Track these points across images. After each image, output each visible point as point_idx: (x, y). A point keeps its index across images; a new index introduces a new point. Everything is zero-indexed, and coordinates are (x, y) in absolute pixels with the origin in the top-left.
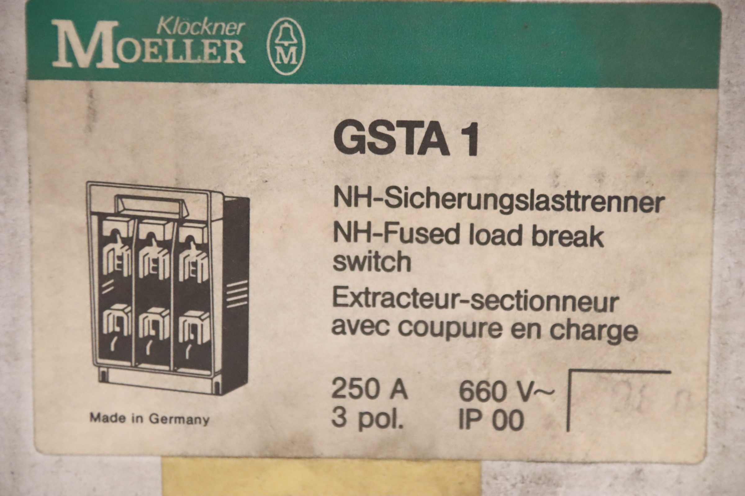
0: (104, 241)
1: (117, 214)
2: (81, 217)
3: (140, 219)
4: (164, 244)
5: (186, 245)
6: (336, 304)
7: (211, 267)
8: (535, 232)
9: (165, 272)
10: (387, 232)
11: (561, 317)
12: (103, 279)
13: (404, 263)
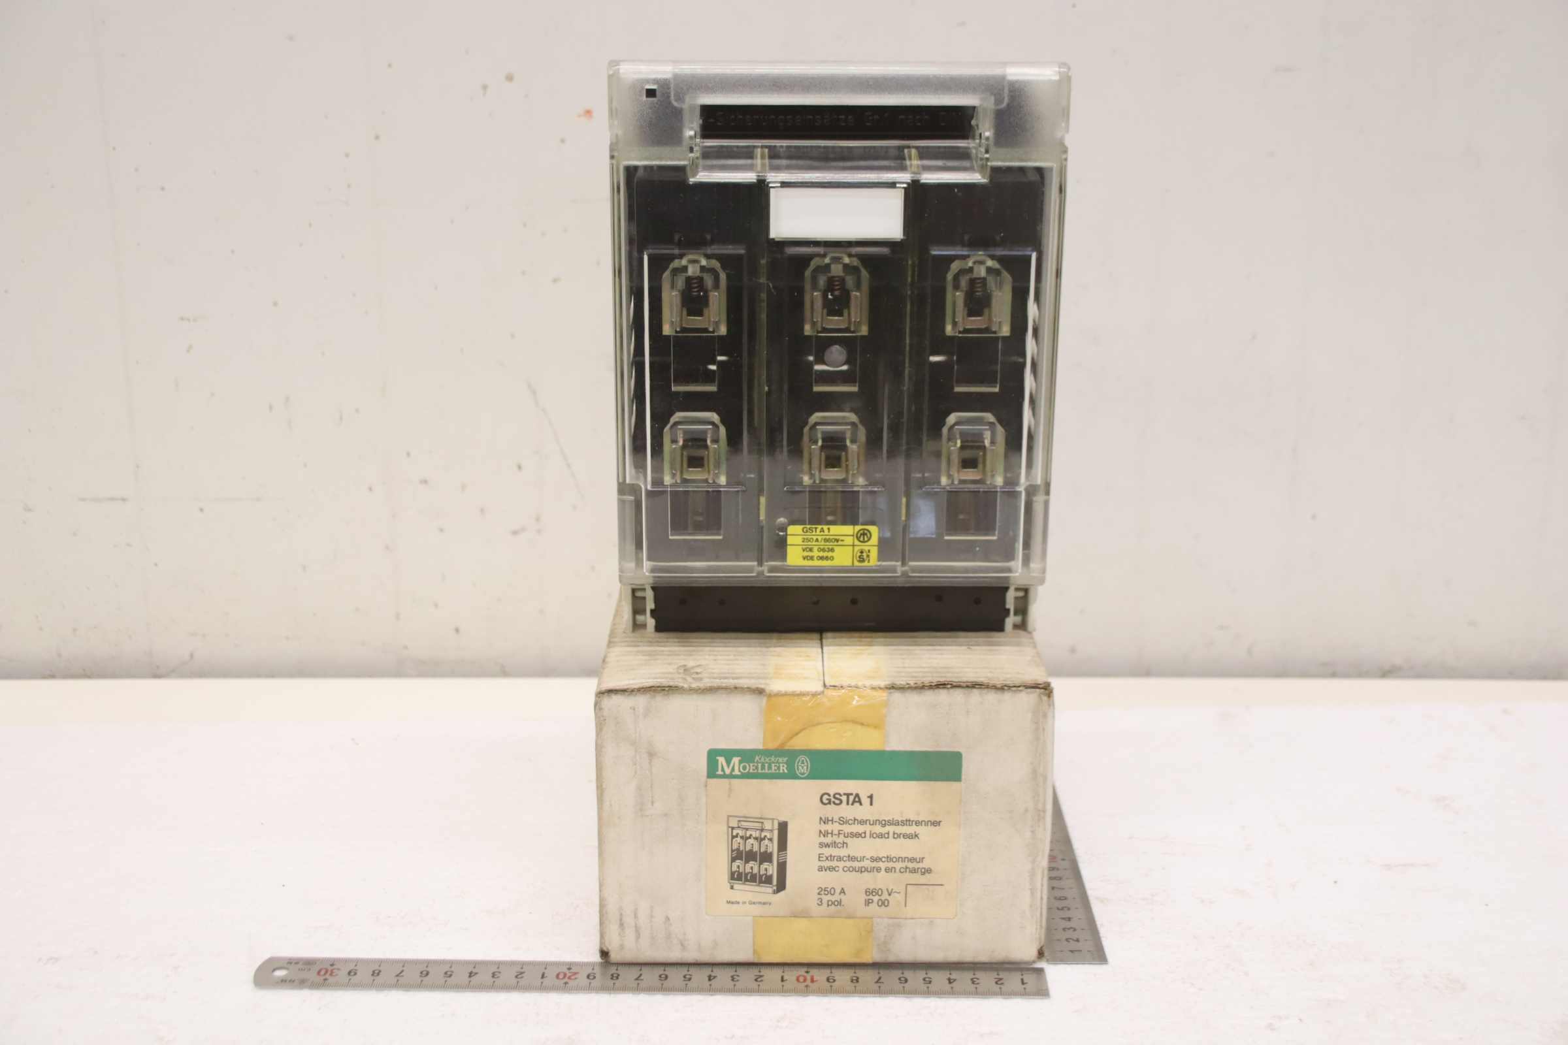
0: (733, 837)
1: (739, 827)
2: (725, 828)
3: (747, 829)
4: (756, 838)
5: (764, 839)
6: (819, 860)
7: (773, 846)
8: (894, 834)
9: (756, 849)
10: (839, 834)
11: (904, 865)
12: (732, 851)
13: (845, 845)
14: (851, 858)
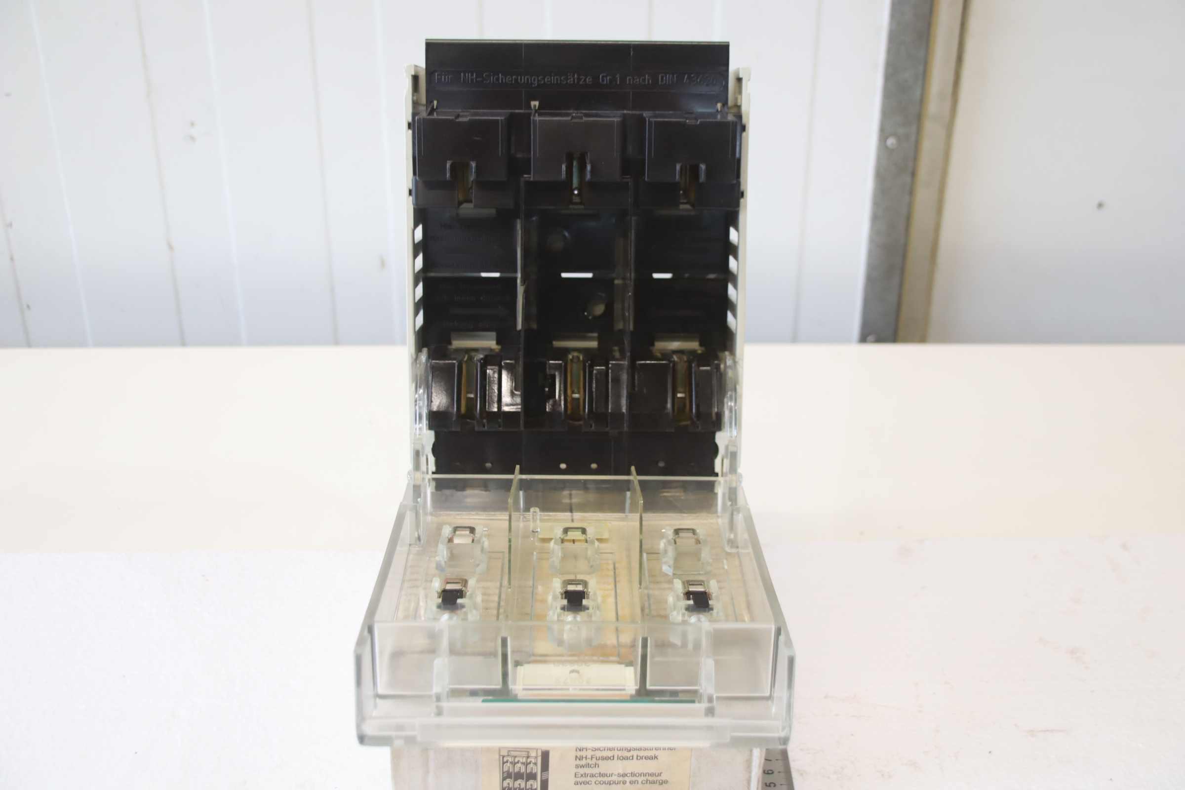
0: (504, 763)
1: (508, 755)
2: (497, 757)
3: (515, 757)
4: (523, 763)
5: (530, 763)
6: (575, 777)
7: (537, 768)
8: (637, 756)
9: (523, 770)
10: (592, 758)
11: (645, 778)
12: (503, 773)
13: (597, 766)
14: (601, 775)
